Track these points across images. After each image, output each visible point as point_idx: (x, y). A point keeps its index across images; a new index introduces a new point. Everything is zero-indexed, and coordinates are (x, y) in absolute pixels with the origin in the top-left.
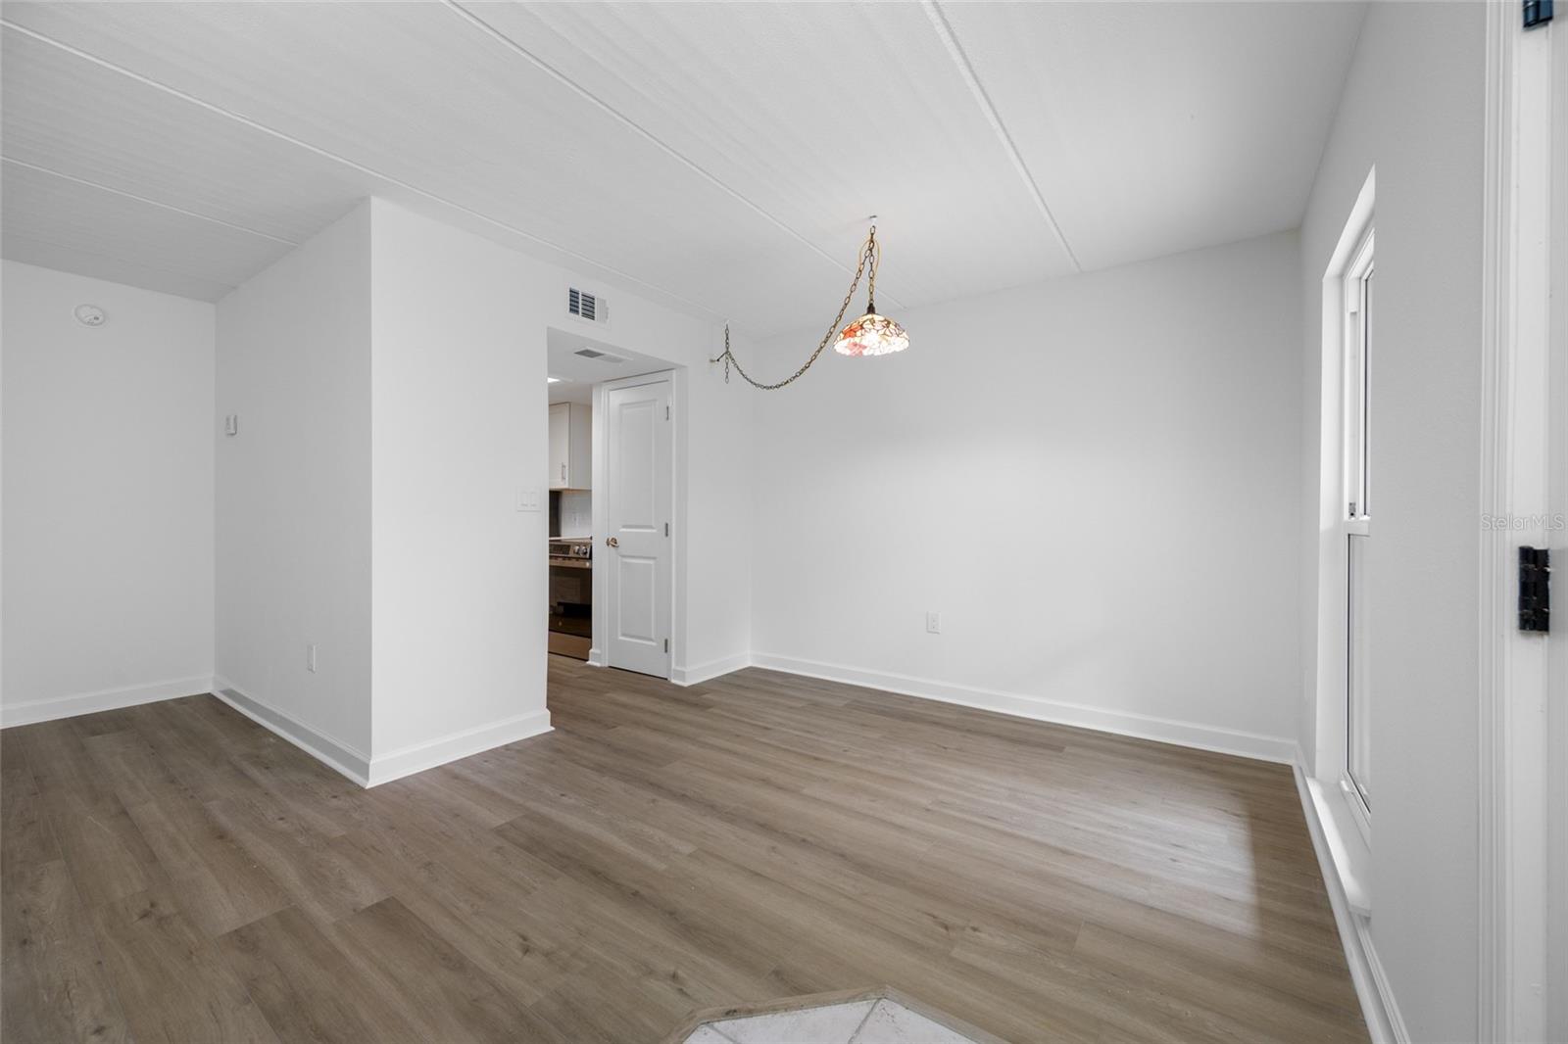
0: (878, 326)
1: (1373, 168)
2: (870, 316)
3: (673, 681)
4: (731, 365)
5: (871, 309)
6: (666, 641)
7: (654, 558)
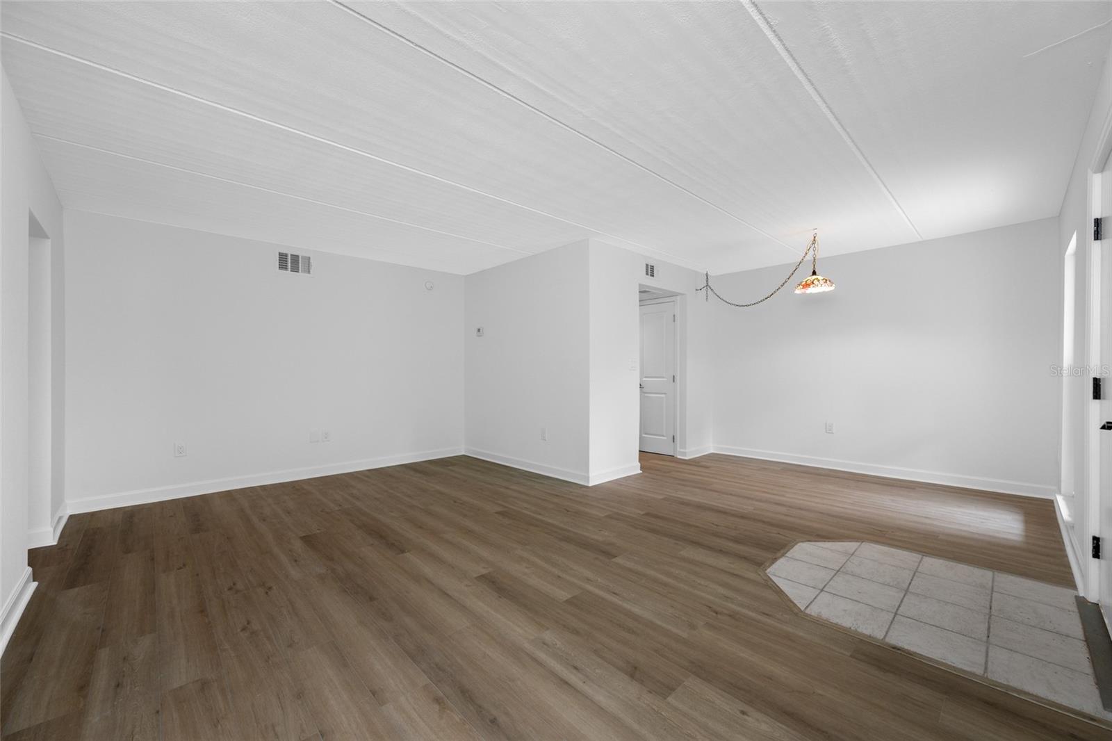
0: (822, 282)
1: (1075, 233)
2: (814, 277)
3: (679, 457)
4: (709, 290)
5: (814, 273)
6: (674, 436)
7: (665, 394)
